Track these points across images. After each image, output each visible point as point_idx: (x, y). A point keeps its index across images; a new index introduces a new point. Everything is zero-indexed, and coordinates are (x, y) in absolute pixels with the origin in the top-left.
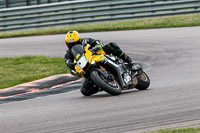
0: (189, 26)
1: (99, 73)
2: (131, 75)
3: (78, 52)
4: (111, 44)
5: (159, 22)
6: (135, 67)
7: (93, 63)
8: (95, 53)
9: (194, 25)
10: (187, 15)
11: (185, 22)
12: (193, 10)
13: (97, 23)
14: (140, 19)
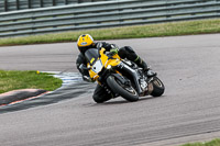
0: (160, 36)
1: (116, 78)
2: (147, 81)
3: (93, 56)
4: (126, 48)
5: (127, 32)
6: (150, 73)
7: (109, 67)
8: (111, 57)
9: (166, 35)
10: (159, 24)
11: (157, 32)
12: (165, 18)
13: (59, 33)
14: (107, 29)
